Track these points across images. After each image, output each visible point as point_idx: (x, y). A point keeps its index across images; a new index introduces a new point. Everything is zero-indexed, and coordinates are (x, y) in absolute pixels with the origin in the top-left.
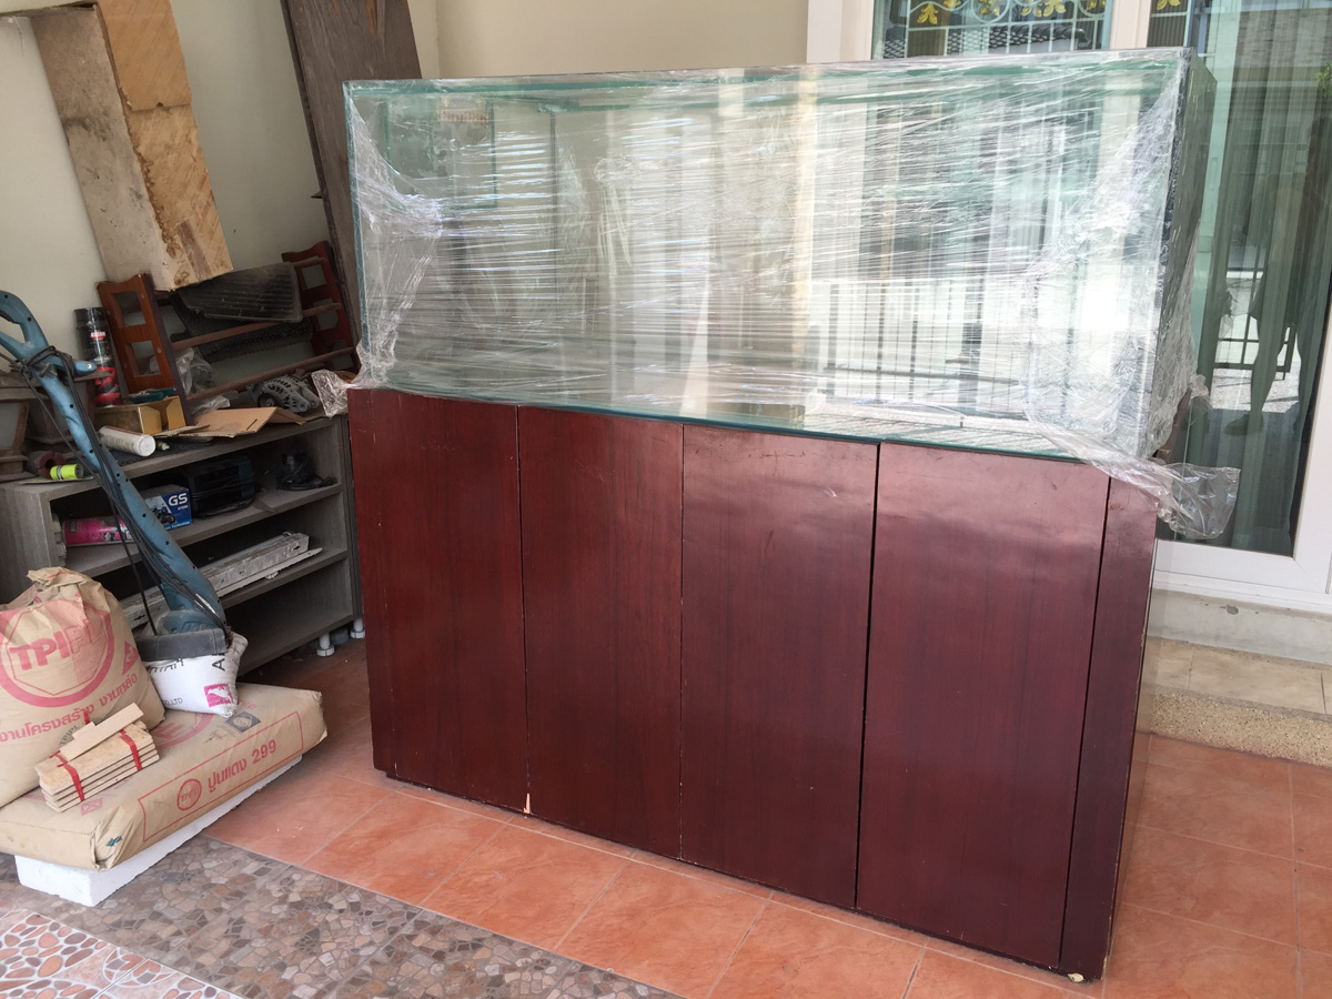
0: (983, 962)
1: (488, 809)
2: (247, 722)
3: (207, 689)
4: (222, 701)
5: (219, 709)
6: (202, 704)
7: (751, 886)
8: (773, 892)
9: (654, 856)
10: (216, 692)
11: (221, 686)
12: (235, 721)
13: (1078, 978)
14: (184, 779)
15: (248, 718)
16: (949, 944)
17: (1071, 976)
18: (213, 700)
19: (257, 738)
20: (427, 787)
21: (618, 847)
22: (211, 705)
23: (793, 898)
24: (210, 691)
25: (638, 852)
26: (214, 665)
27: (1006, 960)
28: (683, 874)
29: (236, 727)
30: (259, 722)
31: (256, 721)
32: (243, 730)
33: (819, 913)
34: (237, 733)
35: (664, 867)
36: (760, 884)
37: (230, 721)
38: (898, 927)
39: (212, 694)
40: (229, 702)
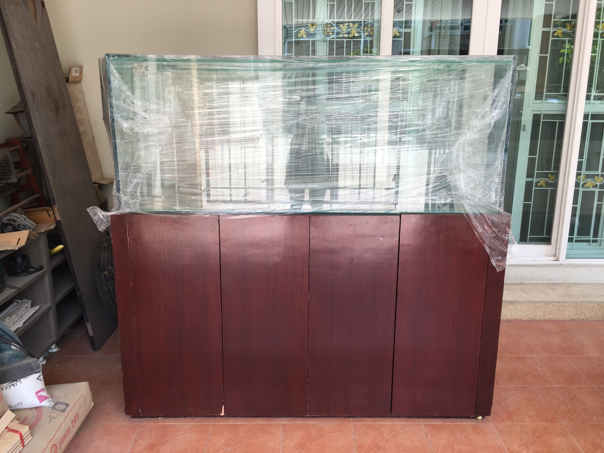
0: (445, 422)
1: (197, 419)
2: (63, 407)
3: (37, 393)
4: (46, 398)
5: (46, 403)
6: (36, 402)
7: (341, 419)
8: (351, 419)
9: (291, 419)
10: (42, 394)
11: (42, 390)
12: (56, 407)
13: (480, 418)
14: (50, 445)
15: (62, 404)
16: (429, 419)
17: (478, 418)
18: (41, 399)
19: (70, 413)
20: (158, 417)
21: (272, 419)
22: (41, 402)
23: (360, 419)
24: (39, 394)
25: (283, 419)
26: (37, 379)
27: (452, 419)
28: (309, 423)
29: (59, 410)
30: (69, 405)
31: (67, 405)
32: (64, 411)
33: (375, 422)
34: (62, 413)
35: (299, 422)
36: (344, 417)
37: (53, 408)
38: (407, 418)
39: (40, 396)
40: (48, 398)
